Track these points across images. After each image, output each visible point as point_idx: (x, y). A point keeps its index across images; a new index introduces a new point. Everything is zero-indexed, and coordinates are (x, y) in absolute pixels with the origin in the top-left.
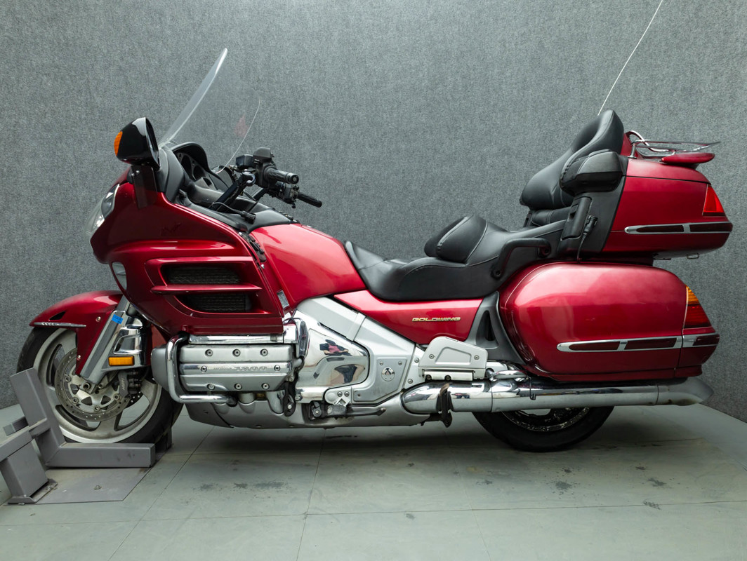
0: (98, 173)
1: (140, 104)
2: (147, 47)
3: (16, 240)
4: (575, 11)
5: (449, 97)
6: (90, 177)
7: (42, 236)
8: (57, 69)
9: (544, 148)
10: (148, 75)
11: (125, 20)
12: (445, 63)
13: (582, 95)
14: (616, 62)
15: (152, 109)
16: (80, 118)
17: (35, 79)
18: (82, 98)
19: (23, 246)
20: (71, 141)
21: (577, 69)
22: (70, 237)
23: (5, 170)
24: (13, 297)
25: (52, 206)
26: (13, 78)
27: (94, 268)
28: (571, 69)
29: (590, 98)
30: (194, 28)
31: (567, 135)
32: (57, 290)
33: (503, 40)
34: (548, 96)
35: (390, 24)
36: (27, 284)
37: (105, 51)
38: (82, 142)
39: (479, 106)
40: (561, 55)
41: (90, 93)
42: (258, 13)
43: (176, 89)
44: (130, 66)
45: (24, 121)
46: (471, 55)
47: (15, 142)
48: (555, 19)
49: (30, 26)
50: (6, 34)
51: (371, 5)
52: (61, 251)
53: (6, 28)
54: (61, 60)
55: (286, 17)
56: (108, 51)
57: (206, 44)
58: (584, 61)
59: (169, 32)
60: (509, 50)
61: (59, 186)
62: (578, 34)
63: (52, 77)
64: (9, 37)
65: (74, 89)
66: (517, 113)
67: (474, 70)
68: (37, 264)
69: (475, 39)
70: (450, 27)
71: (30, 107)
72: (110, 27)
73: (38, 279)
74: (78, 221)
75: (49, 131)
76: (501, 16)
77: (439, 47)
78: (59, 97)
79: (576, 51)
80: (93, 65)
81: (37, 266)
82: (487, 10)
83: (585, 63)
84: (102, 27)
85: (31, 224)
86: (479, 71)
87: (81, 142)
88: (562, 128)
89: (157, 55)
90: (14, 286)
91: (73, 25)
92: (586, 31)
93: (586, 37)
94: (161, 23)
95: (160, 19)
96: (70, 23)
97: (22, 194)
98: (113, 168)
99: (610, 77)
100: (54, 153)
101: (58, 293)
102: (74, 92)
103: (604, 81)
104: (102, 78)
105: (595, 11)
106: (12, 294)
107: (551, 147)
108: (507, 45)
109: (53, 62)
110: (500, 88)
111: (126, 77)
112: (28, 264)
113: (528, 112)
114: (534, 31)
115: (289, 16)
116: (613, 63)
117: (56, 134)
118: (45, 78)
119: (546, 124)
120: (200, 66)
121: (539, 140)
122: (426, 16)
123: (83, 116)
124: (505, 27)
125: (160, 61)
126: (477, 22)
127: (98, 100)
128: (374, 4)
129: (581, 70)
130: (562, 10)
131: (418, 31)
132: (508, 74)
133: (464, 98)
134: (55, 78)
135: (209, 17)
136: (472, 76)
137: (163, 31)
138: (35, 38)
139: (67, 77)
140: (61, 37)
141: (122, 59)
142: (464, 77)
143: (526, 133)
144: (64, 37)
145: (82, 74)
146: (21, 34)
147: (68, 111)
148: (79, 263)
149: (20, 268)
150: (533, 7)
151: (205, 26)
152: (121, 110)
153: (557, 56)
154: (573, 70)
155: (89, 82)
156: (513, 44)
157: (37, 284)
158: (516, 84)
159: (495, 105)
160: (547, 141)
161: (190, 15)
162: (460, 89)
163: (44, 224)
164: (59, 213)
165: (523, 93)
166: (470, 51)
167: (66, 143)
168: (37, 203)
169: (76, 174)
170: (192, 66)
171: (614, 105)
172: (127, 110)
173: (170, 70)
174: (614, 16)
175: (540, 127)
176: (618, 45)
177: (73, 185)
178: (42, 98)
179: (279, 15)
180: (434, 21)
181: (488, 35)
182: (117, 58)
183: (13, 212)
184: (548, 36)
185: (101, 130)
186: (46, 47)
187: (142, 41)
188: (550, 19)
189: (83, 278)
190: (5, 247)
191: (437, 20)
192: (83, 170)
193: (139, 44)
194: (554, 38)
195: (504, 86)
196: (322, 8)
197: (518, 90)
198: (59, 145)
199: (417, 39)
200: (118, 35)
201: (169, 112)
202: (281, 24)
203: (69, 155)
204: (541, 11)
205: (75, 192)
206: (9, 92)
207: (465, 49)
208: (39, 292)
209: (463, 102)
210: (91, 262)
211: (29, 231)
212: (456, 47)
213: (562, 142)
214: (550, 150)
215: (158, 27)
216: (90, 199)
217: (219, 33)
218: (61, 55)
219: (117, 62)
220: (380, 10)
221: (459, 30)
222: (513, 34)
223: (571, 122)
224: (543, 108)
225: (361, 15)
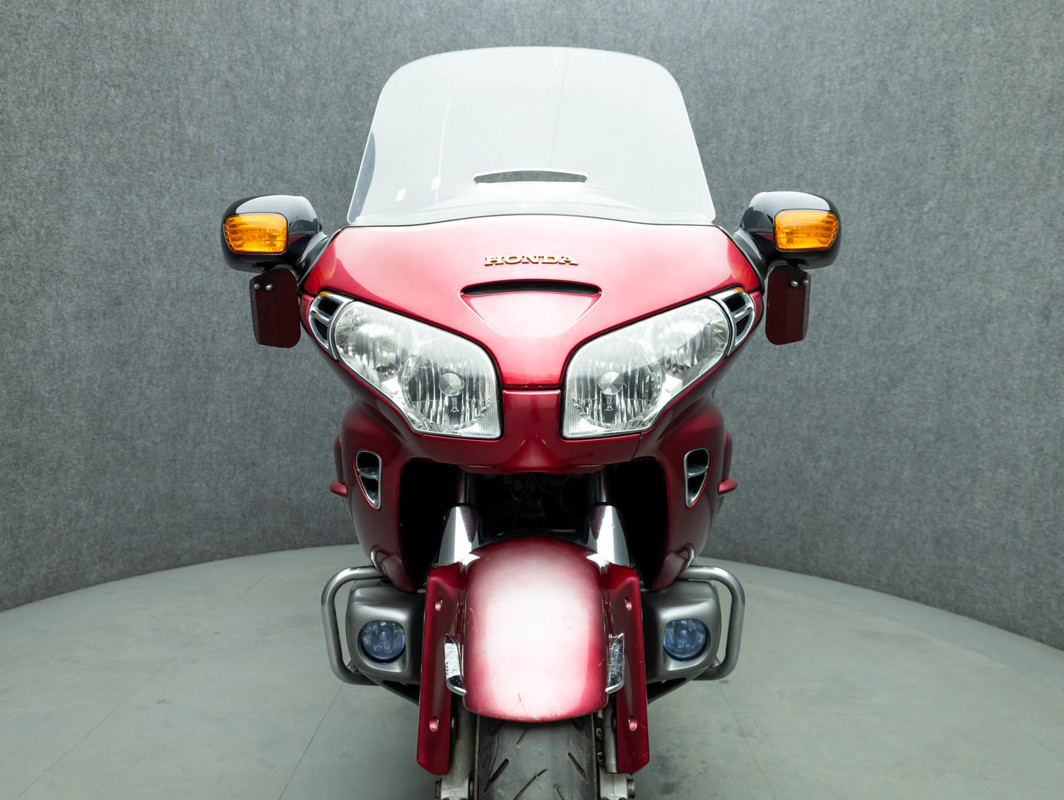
0: (183, 244)
1: (253, 140)
2: (270, 53)
3: (52, 343)
4: (945, 37)
5: (727, 159)
6: (170, 250)
7: (93, 337)
8: (131, 79)
9: (877, 248)
10: (268, 96)
11: (239, 10)
12: (725, 105)
13: (948, 169)
14: (1010, 121)
15: (271, 150)
16: (162, 157)
17: (98, 92)
18: (167, 127)
19: (62, 353)
20: (145, 192)
21: (942, 128)
22: (133, 342)
23: (42, 232)
24: (40, 432)
25: (109, 292)
26: (64, 88)
27: (167, 391)
28: (932, 127)
29: (962, 175)
30: (341, 27)
31: (918, 230)
32: (109, 423)
33: (822, 76)
34: (890, 167)
35: (642, 40)
36: (63, 412)
37: (207, 55)
38: (161, 193)
39: (775, 175)
40: (916, 104)
41: (179, 119)
42: (440, 12)
43: (308, 120)
44: (242, 82)
45: (75, 157)
46: (766, 96)
47: (60, 189)
48: (909, 47)
49: (95, 9)
50: (59, 18)
51: (615, 10)
52: (118, 362)
53: (59, 9)
54: (139, 66)
55: (481, 20)
56: (211, 57)
57: (357, 54)
58: (954, 115)
59: (303, 32)
60: (829, 92)
61: (121, 261)
62: (947, 74)
63: (124, 90)
64: (62, 24)
65: (155, 112)
66: (835, 190)
67: (769, 119)
68: (80, 381)
69: (775, 72)
70: (735, 52)
71: (87, 136)
72: (216, 18)
73: (80, 405)
74: (147, 317)
75: (113, 174)
76: (820, 39)
77: (717, 81)
78: (133, 123)
79: (941, 99)
80: (186, 76)
81: (81, 384)
82: (796, 27)
83: (956, 119)
84: (204, 17)
85: (76, 318)
86: (777, 121)
87: (161, 195)
88: (909, 218)
89: (283, 67)
90: (43, 415)
91: (160, 11)
92: (962, 69)
93: (961, 79)
94: (293, 17)
95: (291, 10)
96: (156, 8)
97: (66, 270)
98: (206, 237)
99: (998, 144)
100: (119, 209)
101: (109, 428)
102: (156, 116)
103: (988, 149)
104: (198, 96)
105: (980, 38)
106: (39, 427)
107: (889, 247)
108: (827, 84)
109: (127, 67)
110: (811, 150)
111: (234, 98)
112: (67, 382)
113: (854, 191)
114: (873, 65)
115: (487, 19)
116: (1005, 124)
117: (124, 181)
118: (113, 92)
119: (883, 211)
120: (348, 87)
121: (870, 234)
122: (699, 32)
123: (167, 155)
124: (825, 56)
125: (288, 75)
126: (779, 46)
127: (191, 131)
128: (619, 9)
129: (948, 131)
130: (922, 35)
131: (685, 54)
132: (825, 129)
133: (751, 162)
134: (127, 93)
135: (366, 14)
136: (766, 129)
137: (294, 30)
138: (102, 28)
139: (147, 92)
140: (142, 29)
141: (231, 69)
142: (753, 130)
143: (848, 222)
144: (146, 30)
145: (170, 89)
146: (81, 21)
147: (144, 145)
148: (145, 382)
149: (55, 387)
150: (874, 27)
151: (358, 27)
152: (224, 149)
153: (910, 105)
154: (935, 130)
155: (178, 101)
156: (836, 83)
157: (79, 413)
158: (837, 145)
159: (800, 176)
160: (883, 237)
161: (338, 8)
162: (746, 147)
163: (95, 320)
164: (119, 304)
165: (848, 160)
166: (766, 90)
167: (138, 195)
168: (87, 286)
169: (150, 243)
170: (335, 86)
171: (1003, 188)
172: (233, 149)
173: (300, 91)
174: (1012, 48)
175: (872, 214)
176: (1016, 95)
177: (145, 259)
178: (106, 122)
179: (471, 17)
180: (711, 40)
181: (797, 66)
182: (223, 67)
183: (50, 299)
184: (897, 74)
185: (192, 178)
186: (117, 43)
187: (262, 43)
188: (902, 47)
189: (149, 405)
190: (35, 353)
191: (715, 39)
192: (161, 238)
193: (259, 48)
194: (906, 77)
195: (816, 148)
196: (538, 10)
197: (840, 156)
198: (128, 198)
199: (682, 66)
200: (227, 32)
201: (296, 156)
202: (473, 31)
203: (142, 214)
204: (887, 35)
205: (145, 272)
206: (56, 111)
207: (758, 86)
208: (81, 426)
209: (749, 168)
210: (162, 383)
211: (72, 329)
212: (744, 82)
213: (908, 241)
214: (887, 252)
215: (288, 23)
216: (169, 284)
217: (379, 38)
218: (139, 56)
219: (223, 73)
220: (627, 18)
221: (750, 56)
222: (838, 68)
223: (926, 209)
224: (879, 185)
225: (596, 24)
